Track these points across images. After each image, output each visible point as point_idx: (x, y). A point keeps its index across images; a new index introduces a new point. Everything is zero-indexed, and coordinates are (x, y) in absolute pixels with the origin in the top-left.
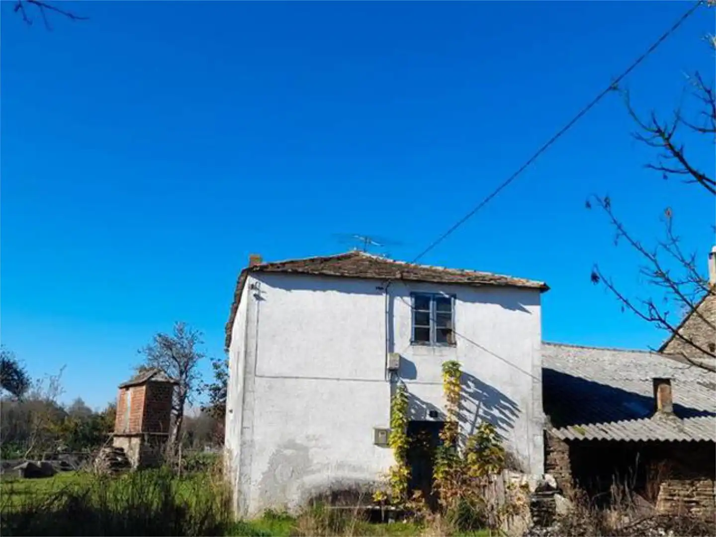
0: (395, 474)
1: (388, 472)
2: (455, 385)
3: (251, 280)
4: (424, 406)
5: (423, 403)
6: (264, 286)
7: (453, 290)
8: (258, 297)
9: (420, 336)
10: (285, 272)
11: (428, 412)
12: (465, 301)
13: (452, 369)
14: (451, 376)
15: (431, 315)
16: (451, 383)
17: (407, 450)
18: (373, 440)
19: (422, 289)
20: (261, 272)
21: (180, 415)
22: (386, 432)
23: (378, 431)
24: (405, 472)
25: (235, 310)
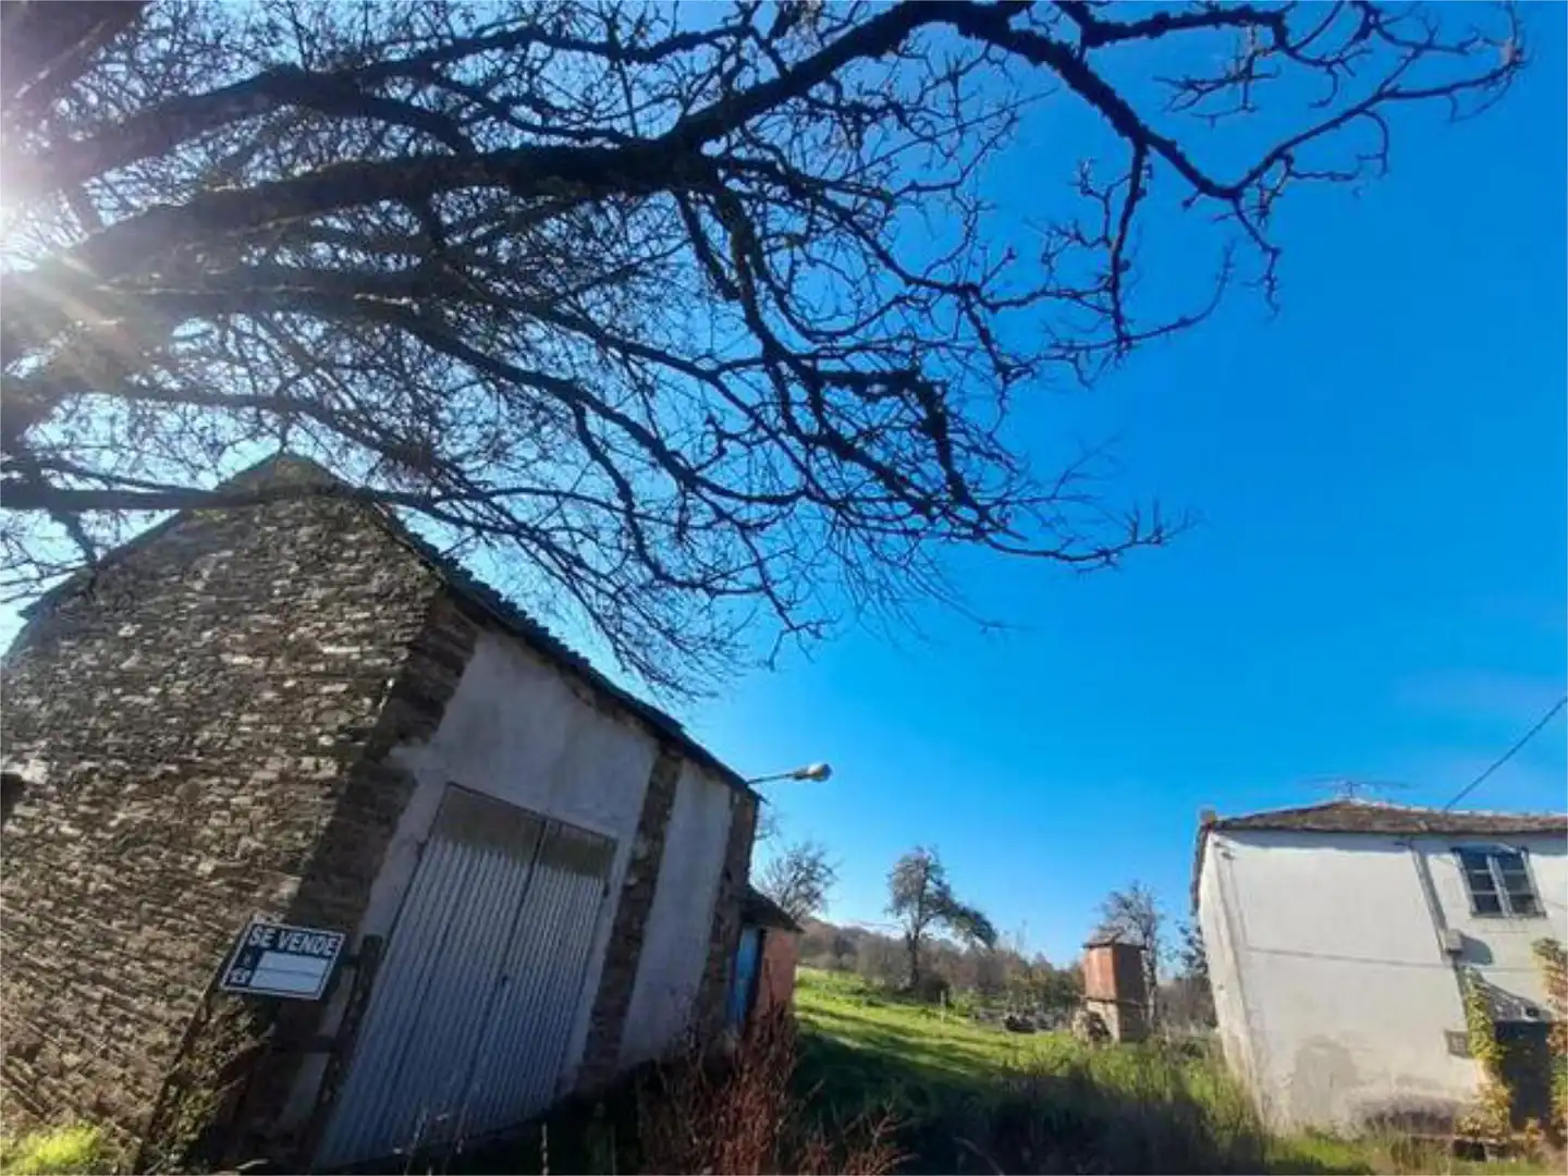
0: (1488, 1096)
1: (1476, 1091)
2: (1558, 971)
3: (1213, 838)
4: (1516, 1002)
5: (1513, 997)
6: (1231, 844)
7: (1522, 841)
8: (1226, 856)
9: (1485, 905)
10: (1255, 828)
11: (1523, 1009)
12: (1544, 853)
13: (1549, 949)
14: (1548, 958)
15: (1495, 878)
16: (1550, 968)
17: (1501, 1062)
18: (1445, 1047)
19: (1470, 843)
20: (1225, 828)
21: (1153, 984)
22: (1465, 1038)
23: (1449, 1035)
24: (1504, 1091)
25: (1199, 869)
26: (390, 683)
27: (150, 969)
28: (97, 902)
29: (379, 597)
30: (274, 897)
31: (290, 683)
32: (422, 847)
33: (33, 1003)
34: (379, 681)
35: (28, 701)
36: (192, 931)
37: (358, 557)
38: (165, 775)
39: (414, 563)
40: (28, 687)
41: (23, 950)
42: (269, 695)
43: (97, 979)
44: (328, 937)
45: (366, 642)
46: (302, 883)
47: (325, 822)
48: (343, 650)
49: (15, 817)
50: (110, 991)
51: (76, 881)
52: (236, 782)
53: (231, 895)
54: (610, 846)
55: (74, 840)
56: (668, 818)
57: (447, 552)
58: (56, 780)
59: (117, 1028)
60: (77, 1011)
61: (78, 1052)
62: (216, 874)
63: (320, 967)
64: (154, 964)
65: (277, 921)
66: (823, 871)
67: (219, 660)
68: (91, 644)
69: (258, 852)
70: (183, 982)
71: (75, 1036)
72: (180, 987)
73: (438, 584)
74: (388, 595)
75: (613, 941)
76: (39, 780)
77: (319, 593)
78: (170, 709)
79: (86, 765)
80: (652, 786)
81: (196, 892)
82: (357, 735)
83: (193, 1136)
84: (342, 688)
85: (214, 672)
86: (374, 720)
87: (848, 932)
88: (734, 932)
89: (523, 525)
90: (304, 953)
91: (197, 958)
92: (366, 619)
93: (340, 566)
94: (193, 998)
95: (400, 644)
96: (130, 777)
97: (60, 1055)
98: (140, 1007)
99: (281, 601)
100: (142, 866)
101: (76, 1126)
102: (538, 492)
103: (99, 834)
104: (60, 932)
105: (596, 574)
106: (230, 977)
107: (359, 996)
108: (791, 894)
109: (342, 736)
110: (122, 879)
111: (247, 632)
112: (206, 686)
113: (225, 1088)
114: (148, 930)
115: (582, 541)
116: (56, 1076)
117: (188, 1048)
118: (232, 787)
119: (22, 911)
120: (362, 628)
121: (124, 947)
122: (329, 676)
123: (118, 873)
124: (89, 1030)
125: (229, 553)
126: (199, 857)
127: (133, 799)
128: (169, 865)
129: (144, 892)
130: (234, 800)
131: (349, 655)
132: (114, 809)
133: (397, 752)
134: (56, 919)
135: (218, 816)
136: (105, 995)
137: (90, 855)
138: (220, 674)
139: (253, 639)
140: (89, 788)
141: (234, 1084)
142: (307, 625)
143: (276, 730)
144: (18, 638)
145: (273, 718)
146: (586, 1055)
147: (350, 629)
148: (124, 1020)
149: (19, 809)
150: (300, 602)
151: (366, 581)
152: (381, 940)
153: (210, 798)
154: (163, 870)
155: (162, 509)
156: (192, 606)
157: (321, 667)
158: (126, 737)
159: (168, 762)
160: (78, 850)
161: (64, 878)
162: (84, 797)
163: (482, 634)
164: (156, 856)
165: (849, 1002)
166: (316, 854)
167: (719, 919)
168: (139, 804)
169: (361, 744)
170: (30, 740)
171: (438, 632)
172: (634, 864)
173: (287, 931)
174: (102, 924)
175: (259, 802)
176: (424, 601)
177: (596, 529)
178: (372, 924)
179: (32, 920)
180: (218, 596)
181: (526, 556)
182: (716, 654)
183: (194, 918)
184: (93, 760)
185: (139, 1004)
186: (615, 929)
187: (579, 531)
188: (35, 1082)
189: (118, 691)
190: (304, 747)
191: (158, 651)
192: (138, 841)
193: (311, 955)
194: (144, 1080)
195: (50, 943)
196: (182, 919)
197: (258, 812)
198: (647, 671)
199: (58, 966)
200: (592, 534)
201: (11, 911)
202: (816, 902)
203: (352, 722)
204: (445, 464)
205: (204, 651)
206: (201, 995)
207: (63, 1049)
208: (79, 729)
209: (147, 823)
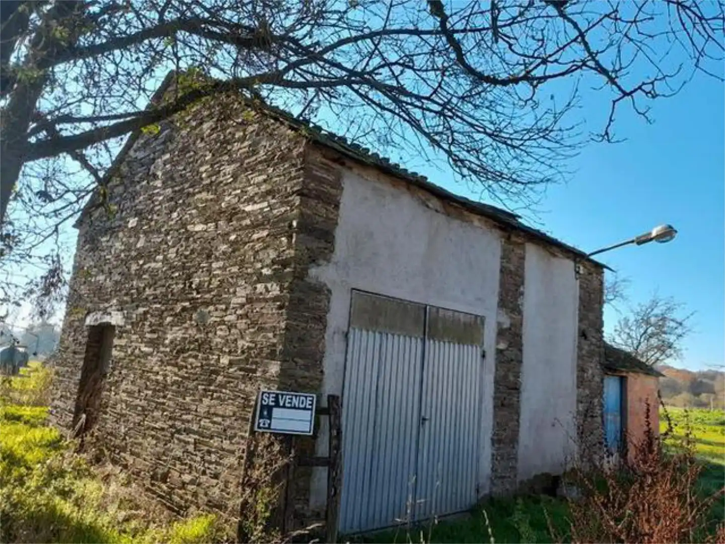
26: (295, 224)
27: (214, 423)
28: (174, 388)
29: (268, 162)
30: (268, 375)
31: (233, 237)
32: (346, 335)
33: (158, 449)
34: (287, 224)
35: (98, 278)
36: (229, 399)
37: (245, 135)
38: (184, 309)
39: (283, 129)
40: (96, 270)
41: (144, 420)
42: (223, 247)
43: (188, 431)
44: (306, 397)
45: (269, 198)
46: (281, 365)
47: (283, 325)
48: (257, 207)
49: (116, 346)
50: (197, 437)
51: (160, 378)
52: (223, 307)
53: (243, 376)
54: (479, 321)
55: (151, 354)
56: (522, 294)
57: (301, 115)
58: (130, 321)
59: (207, 458)
60: (183, 450)
61: (190, 473)
62: (231, 364)
63: (307, 415)
64: (215, 419)
65: (274, 390)
66: (672, 324)
67: (187, 231)
68: (117, 236)
69: (249, 348)
70: (234, 428)
71: (186, 464)
72: (233, 431)
73: (304, 141)
74: (273, 159)
75: (497, 390)
76: (121, 323)
77: (229, 169)
78: (172, 268)
79: (141, 310)
80: (503, 271)
81: (225, 377)
82: (285, 264)
83: (267, 514)
84: (265, 233)
85: (187, 239)
86: (292, 252)
87: (705, 375)
88: (597, 379)
89: (352, 73)
90: (295, 408)
91: (238, 414)
92: (265, 181)
93: (236, 146)
94: (242, 437)
95: (293, 193)
96: (165, 314)
97: (180, 476)
98: (216, 444)
99: (208, 181)
100: (191, 364)
101: (200, 516)
102: (355, 39)
103: (162, 349)
104: (160, 406)
105: (419, 98)
106: (259, 424)
107: (335, 433)
108: (643, 347)
109: (276, 267)
110: (183, 372)
111: (196, 208)
112: (186, 250)
113: (277, 487)
114: (206, 401)
115: (402, 72)
116: (180, 488)
117: (250, 465)
118: (222, 310)
119: (137, 398)
120: (264, 188)
121: (196, 411)
122: (256, 226)
123: (179, 370)
124: (192, 459)
125: (167, 156)
126: (219, 356)
127: (172, 326)
128: (204, 362)
129: (197, 379)
130: (226, 319)
131: (262, 209)
132: (165, 333)
133: (313, 271)
134: (156, 400)
135: (221, 330)
136: (195, 439)
137: (161, 361)
138: (191, 239)
139: (202, 211)
140: (147, 323)
141: (281, 484)
142: (230, 195)
143: (235, 269)
144: (79, 241)
145: (232, 262)
146: (494, 470)
147: (256, 190)
148: (209, 452)
149: (116, 341)
150: (221, 179)
151: (255, 152)
152: (338, 397)
153: (213, 319)
154: (202, 366)
155: (125, 134)
156: (161, 198)
157: (248, 222)
158: (155, 290)
159: (182, 301)
160: (155, 359)
161: (153, 377)
162: (147, 329)
163: (346, 173)
164: (196, 357)
165: (715, 431)
166: (284, 346)
167: (582, 370)
168: (177, 328)
169: (288, 270)
170: (107, 301)
171: (315, 178)
172: (501, 333)
173: (282, 395)
174: (181, 400)
175: (240, 317)
176: (298, 156)
177: (410, 57)
178: (330, 387)
179: (144, 403)
180: (172, 187)
181: (359, 99)
182: (545, 143)
183: (228, 392)
184: (143, 306)
185: (215, 442)
186: (497, 382)
187: (396, 63)
188: (169, 494)
189: (141, 262)
190: (255, 278)
191: (152, 232)
192: (183, 351)
193: (299, 408)
194: (230, 485)
195: (157, 414)
196: (221, 392)
197: (242, 324)
198: (482, 173)
199: (166, 426)
200: (407, 63)
201: (131, 400)
202: (668, 352)
203: (278, 256)
204: (283, 38)
205: (177, 227)
206: (247, 435)
207: (181, 473)
208: (130, 289)
209: (184, 339)
